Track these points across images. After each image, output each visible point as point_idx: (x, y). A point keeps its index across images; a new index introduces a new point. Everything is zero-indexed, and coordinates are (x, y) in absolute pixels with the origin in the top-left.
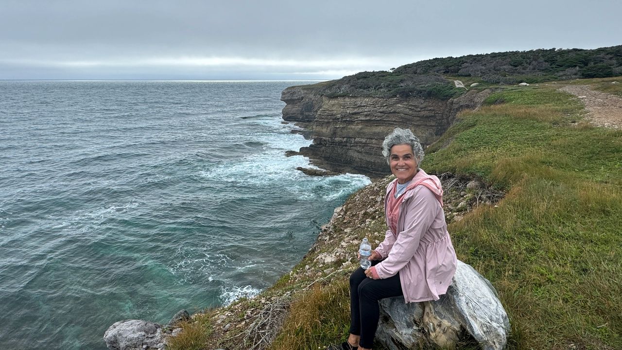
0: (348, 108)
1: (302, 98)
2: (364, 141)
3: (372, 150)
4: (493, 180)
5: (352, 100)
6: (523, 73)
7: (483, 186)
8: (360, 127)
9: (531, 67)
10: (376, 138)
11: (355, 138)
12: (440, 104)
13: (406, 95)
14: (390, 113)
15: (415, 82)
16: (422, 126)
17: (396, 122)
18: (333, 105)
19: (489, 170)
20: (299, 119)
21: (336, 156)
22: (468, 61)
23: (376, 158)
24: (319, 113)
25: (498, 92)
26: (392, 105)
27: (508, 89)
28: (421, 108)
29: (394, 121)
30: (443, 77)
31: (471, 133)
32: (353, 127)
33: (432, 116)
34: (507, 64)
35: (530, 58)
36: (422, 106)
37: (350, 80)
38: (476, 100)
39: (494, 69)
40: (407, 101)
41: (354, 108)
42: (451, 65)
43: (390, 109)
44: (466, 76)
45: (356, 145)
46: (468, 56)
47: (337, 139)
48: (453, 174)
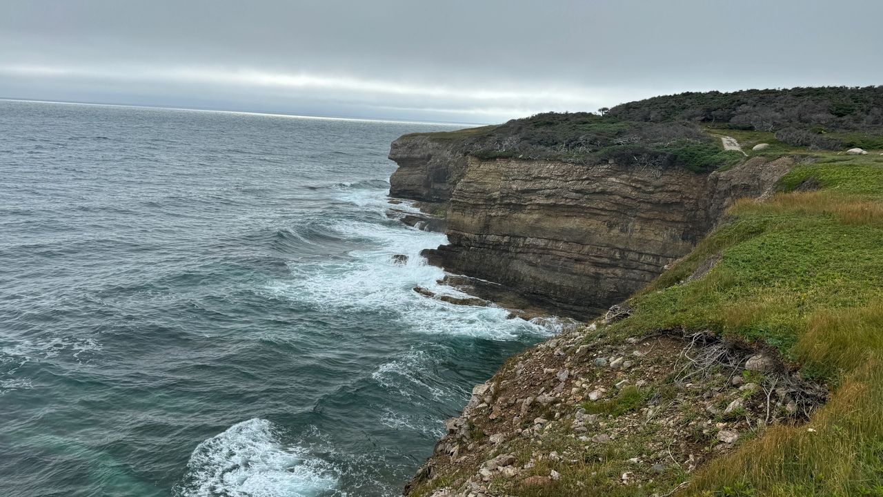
0: (514, 180)
1: (430, 157)
2: (542, 243)
3: (556, 261)
4: (803, 359)
5: (523, 165)
6: (854, 129)
7: (779, 369)
8: (536, 216)
9: (870, 118)
10: (565, 239)
11: (525, 238)
12: (693, 180)
13: (626, 160)
14: (594, 193)
15: (645, 137)
16: (657, 222)
17: (606, 210)
18: (487, 173)
19: (792, 336)
20: (421, 195)
21: (488, 271)
22: (750, 101)
23: (564, 277)
24: (459, 186)
25: (806, 164)
26: (598, 179)
27: (825, 160)
28: (656, 187)
29: (602, 210)
30: (701, 129)
31: (754, 249)
32: (523, 216)
33: (677, 203)
34: (823, 110)
35: (867, 102)
36: (656, 183)
37: (520, 128)
38: (763, 176)
39: (800, 119)
40: (627, 172)
41: (526, 181)
42: (715, 106)
43: (594, 186)
44: (745, 129)
45: (526, 250)
46: (748, 91)
47: (492, 238)
48: (717, 335)
